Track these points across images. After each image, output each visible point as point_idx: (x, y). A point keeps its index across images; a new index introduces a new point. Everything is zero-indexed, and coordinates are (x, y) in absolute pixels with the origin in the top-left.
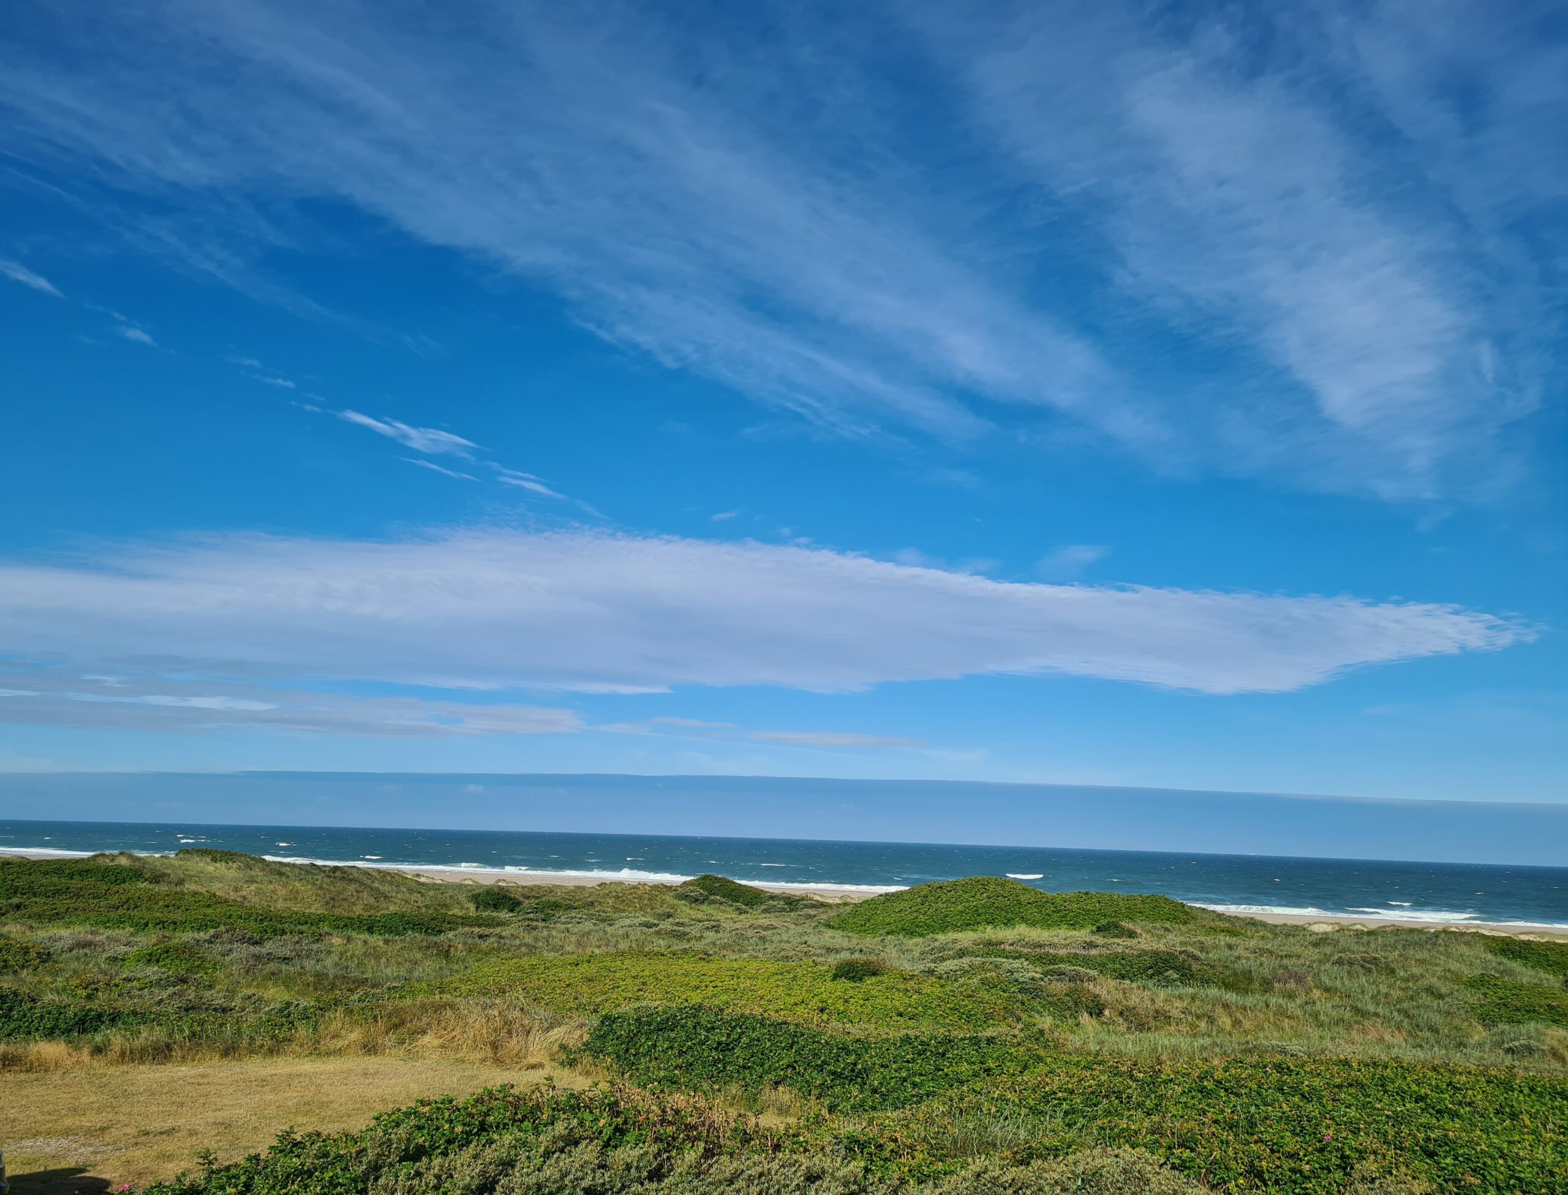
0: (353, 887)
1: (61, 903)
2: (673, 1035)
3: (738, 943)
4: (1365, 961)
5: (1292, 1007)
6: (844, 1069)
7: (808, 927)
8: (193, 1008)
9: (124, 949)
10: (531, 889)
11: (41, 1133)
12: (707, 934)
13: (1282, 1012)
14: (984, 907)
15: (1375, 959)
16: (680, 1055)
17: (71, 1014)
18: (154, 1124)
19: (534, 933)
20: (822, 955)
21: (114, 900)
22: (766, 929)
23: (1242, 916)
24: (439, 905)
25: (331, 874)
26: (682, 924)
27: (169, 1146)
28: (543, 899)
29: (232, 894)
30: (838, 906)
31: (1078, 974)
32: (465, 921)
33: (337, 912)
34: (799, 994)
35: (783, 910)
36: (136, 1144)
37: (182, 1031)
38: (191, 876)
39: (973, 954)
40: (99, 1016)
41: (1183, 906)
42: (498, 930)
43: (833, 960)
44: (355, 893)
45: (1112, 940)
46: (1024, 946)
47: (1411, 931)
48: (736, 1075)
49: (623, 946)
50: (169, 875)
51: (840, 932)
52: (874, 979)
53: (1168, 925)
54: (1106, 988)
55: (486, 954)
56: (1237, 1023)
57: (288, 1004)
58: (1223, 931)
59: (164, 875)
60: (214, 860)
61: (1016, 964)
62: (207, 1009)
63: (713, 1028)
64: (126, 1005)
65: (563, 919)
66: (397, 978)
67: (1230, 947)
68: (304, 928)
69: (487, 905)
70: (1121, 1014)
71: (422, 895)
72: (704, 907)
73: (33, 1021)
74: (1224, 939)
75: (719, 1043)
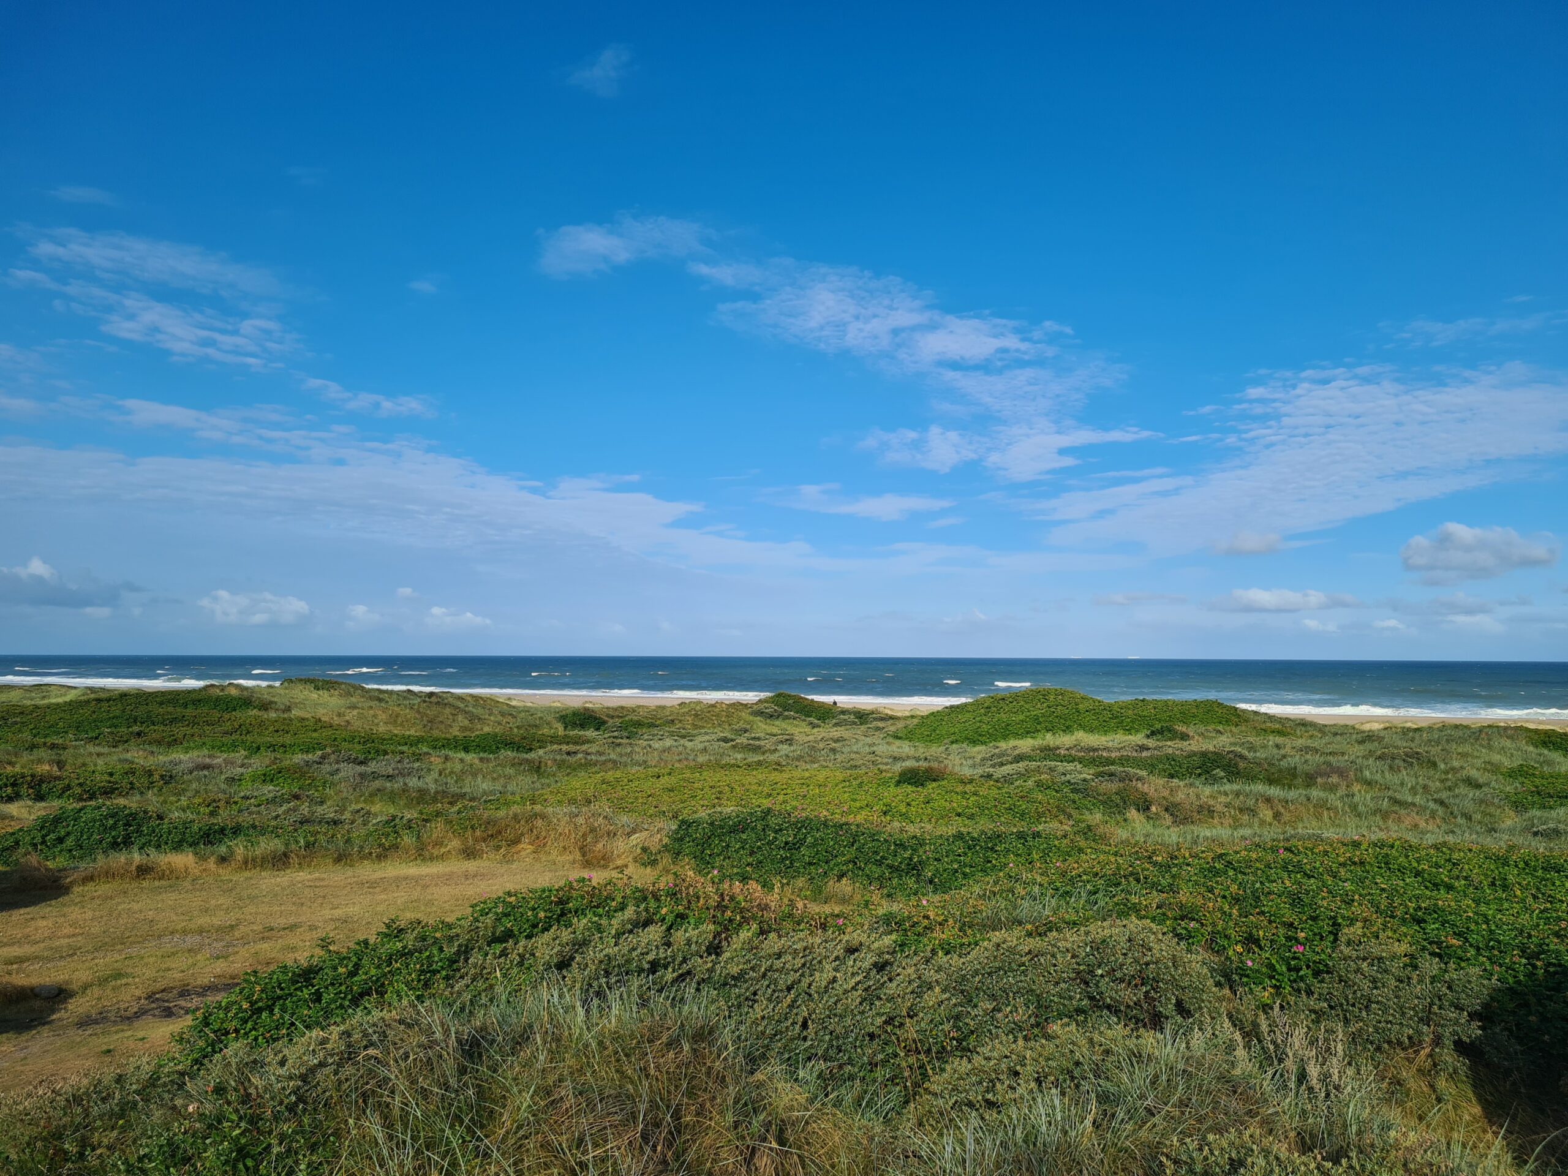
0: (448, 710)
1: (180, 730)
2: (744, 836)
3: (811, 754)
4: (1407, 755)
5: (1333, 800)
6: (901, 863)
7: (877, 738)
8: (307, 821)
9: (240, 770)
10: (615, 709)
11: (177, 931)
12: (780, 747)
13: (1322, 805)
14: (1043, 715)
15: (1417, 753)
16: (751, 855)
17: (195, 828)
18: (279, 921)
19: (618, 750)
20: (887, 764)
21: (228, 726)
22: (837, 741)
23: (1292, 717)
24: (529, 726)
25: (427, 699)
26: (759, 739)
27: (292, 940)
28: (627, 719)
29: (335, 718)
30: (906, 718)
31: (1127, 775)
32: (555, 739)
33: (436, 733)
34: (863, 798)
35: (855, 723)
36: (263, 938)
37: (297, 842)
38: (296, 704)
39: (1030, 758)
40: (222, 830)
41: (1236, 709)
42: (585, 747)
43: (898, 767)
44: (451, 717)
45: (1164, 743)
46: (1078, 751)
47: (1456, 727)
48: (802, 870)
49: (701, 759)
50: (276, 703)
51: (907, 742)
52: (934, 784)
53: (1220, 728)
54: (1154, 786)
55: (575, 769)
56: (1277, 815)
57: (394, 818)
58: (1274, 732)
59: (271, 702)
60: (317, 688)
61: (1070, 767)
62: (320, 822)
63: (781, 830)
64: (245, 819)
65: (645, 736)
66: (492, 793)
67: (1278, 746)
68: (405, 748)
69: (574, 725)
70: (1167, 810)
71: (515, 717)
72: (777, 723)
73: (161, 836)
74: (1272, 740)
75: (786, 843)
